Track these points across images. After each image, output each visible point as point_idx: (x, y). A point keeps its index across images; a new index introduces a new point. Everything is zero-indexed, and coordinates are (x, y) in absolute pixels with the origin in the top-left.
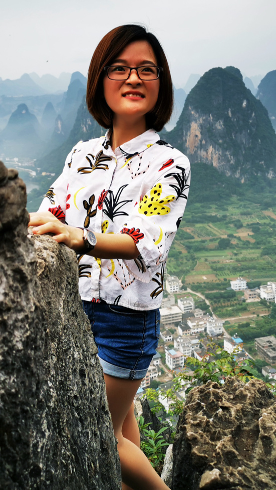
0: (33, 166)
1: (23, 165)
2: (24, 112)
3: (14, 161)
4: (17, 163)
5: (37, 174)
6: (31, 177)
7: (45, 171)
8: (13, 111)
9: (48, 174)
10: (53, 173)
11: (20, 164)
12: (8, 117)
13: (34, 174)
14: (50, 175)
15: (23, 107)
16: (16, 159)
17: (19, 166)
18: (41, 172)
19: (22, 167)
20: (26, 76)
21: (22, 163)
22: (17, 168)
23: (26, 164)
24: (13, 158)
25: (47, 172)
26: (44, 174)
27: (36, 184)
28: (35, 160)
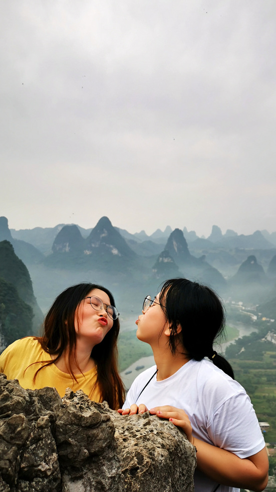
0: (255, 311)
1: (246, 309)
2: (252, 262)
3: (239, 305)
4: (241, 307)
5: (258, 318)
6: (252, 321)
7: (266, 317)
8: (243, 261)
9: (268, 319)
10: (272, 319)
11: (244, 308)
12: (238, 266)
13: (255, 318)
14: (270, 320)
15: (252, 258)
16: (241, 303)
17: (242, 310)
18: (262, 317)
19: (245, 310)
20: (258, 233)
21: (245, 307)
22: (241, 311)
23: (249, 309)
24: (238, 302)
25: (267, 318)
26: (264, 319)
27: (256, 328)
28: (257, 305)
